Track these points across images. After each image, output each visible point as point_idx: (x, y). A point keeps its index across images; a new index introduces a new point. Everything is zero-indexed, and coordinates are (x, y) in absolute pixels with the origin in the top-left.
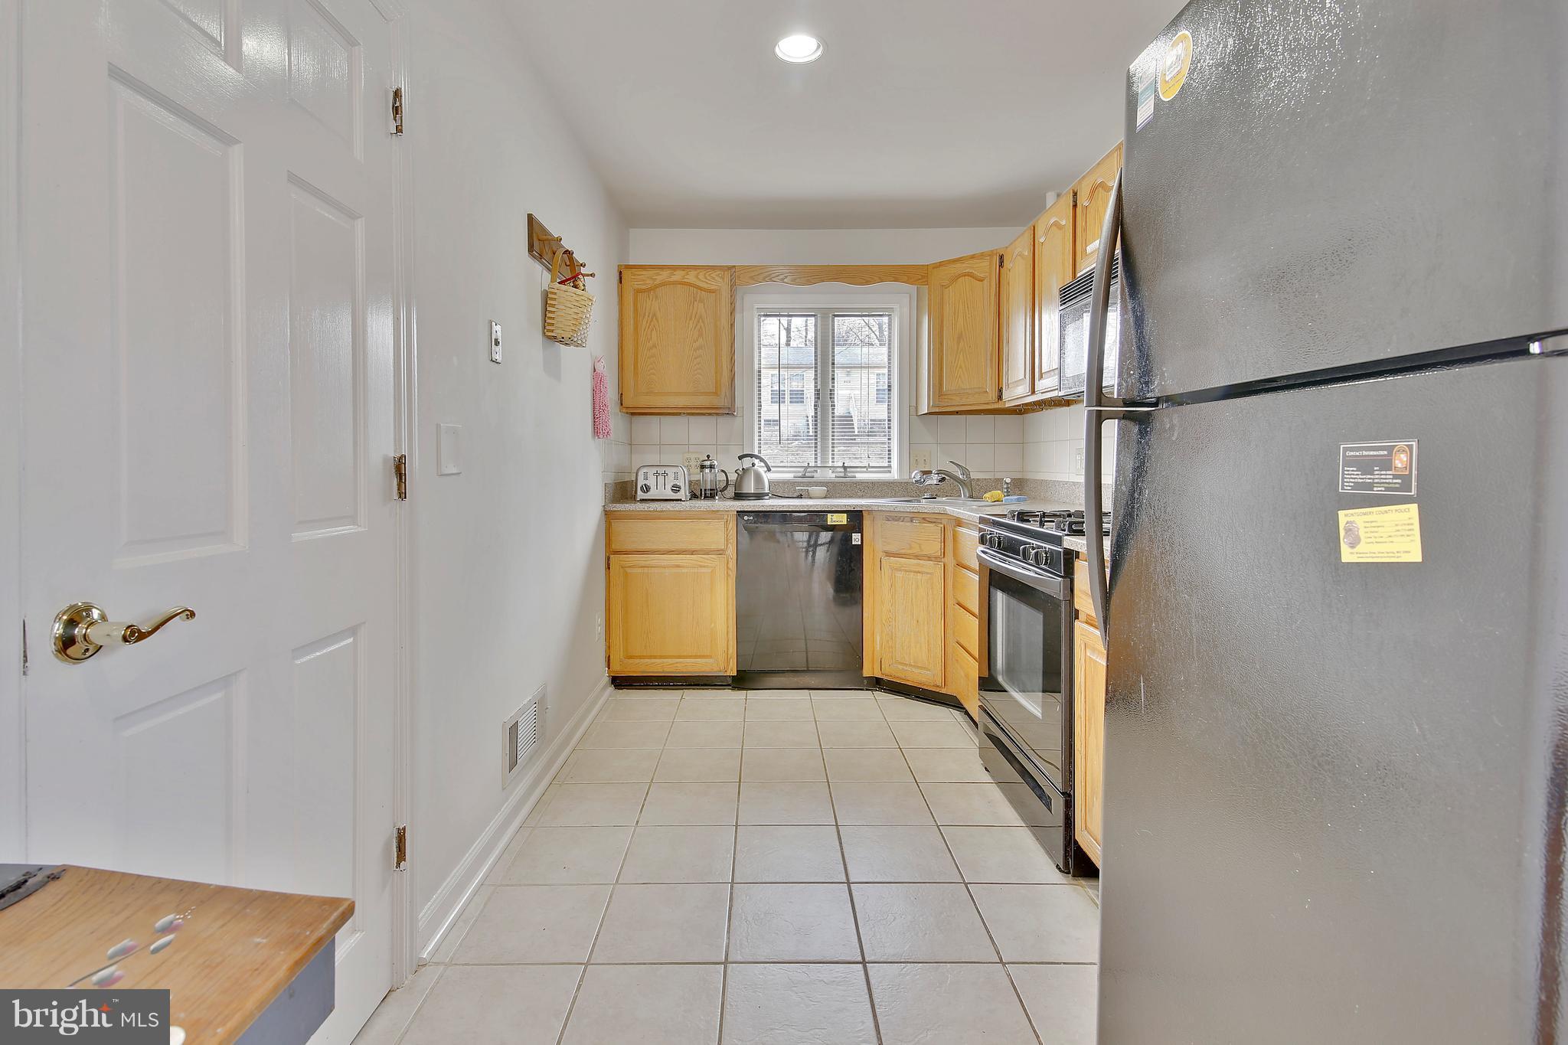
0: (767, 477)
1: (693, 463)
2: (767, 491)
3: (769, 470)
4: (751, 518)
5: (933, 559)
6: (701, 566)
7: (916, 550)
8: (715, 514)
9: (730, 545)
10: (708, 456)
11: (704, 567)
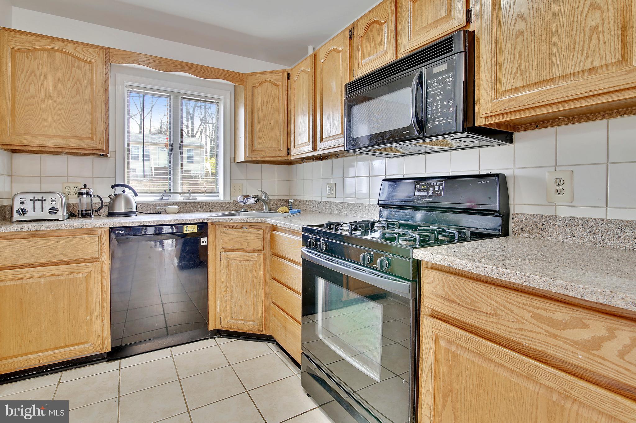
0: (134, 200)
1: (72, 191)
2: (134, 210)
3: (136, 195)
4: (123, 232)
5: (256, 252)
6: (76, 273)
7: (245, 246)
8: (90, 231)
9: (104, 254)
10: (85, 186)
11: (80, 273)
